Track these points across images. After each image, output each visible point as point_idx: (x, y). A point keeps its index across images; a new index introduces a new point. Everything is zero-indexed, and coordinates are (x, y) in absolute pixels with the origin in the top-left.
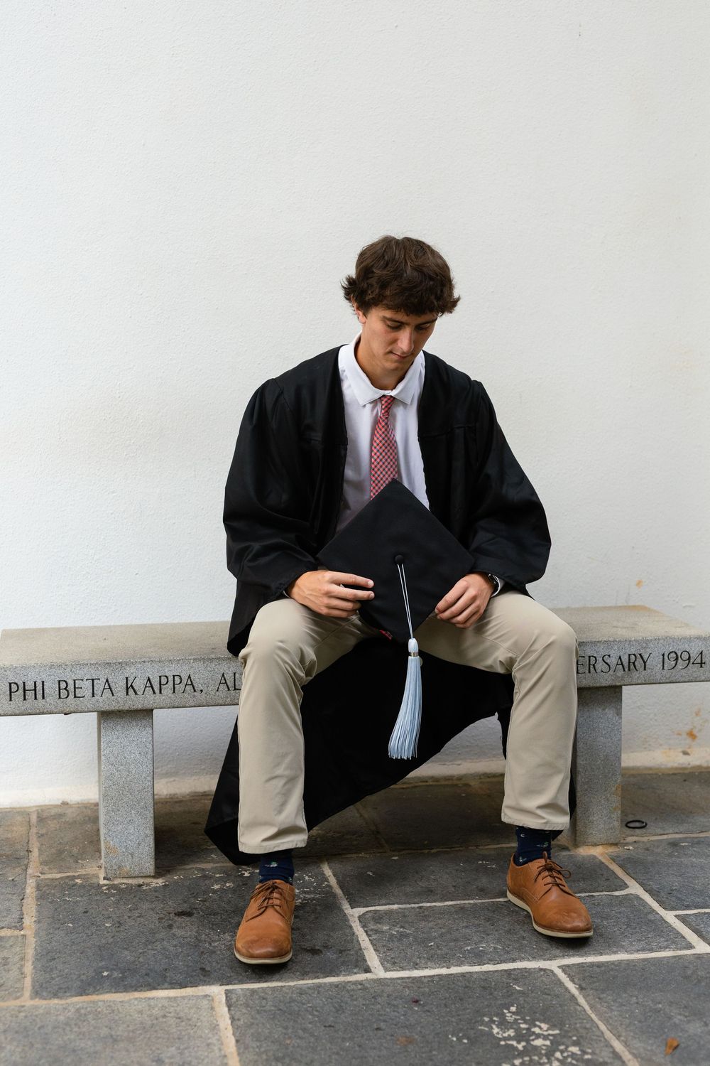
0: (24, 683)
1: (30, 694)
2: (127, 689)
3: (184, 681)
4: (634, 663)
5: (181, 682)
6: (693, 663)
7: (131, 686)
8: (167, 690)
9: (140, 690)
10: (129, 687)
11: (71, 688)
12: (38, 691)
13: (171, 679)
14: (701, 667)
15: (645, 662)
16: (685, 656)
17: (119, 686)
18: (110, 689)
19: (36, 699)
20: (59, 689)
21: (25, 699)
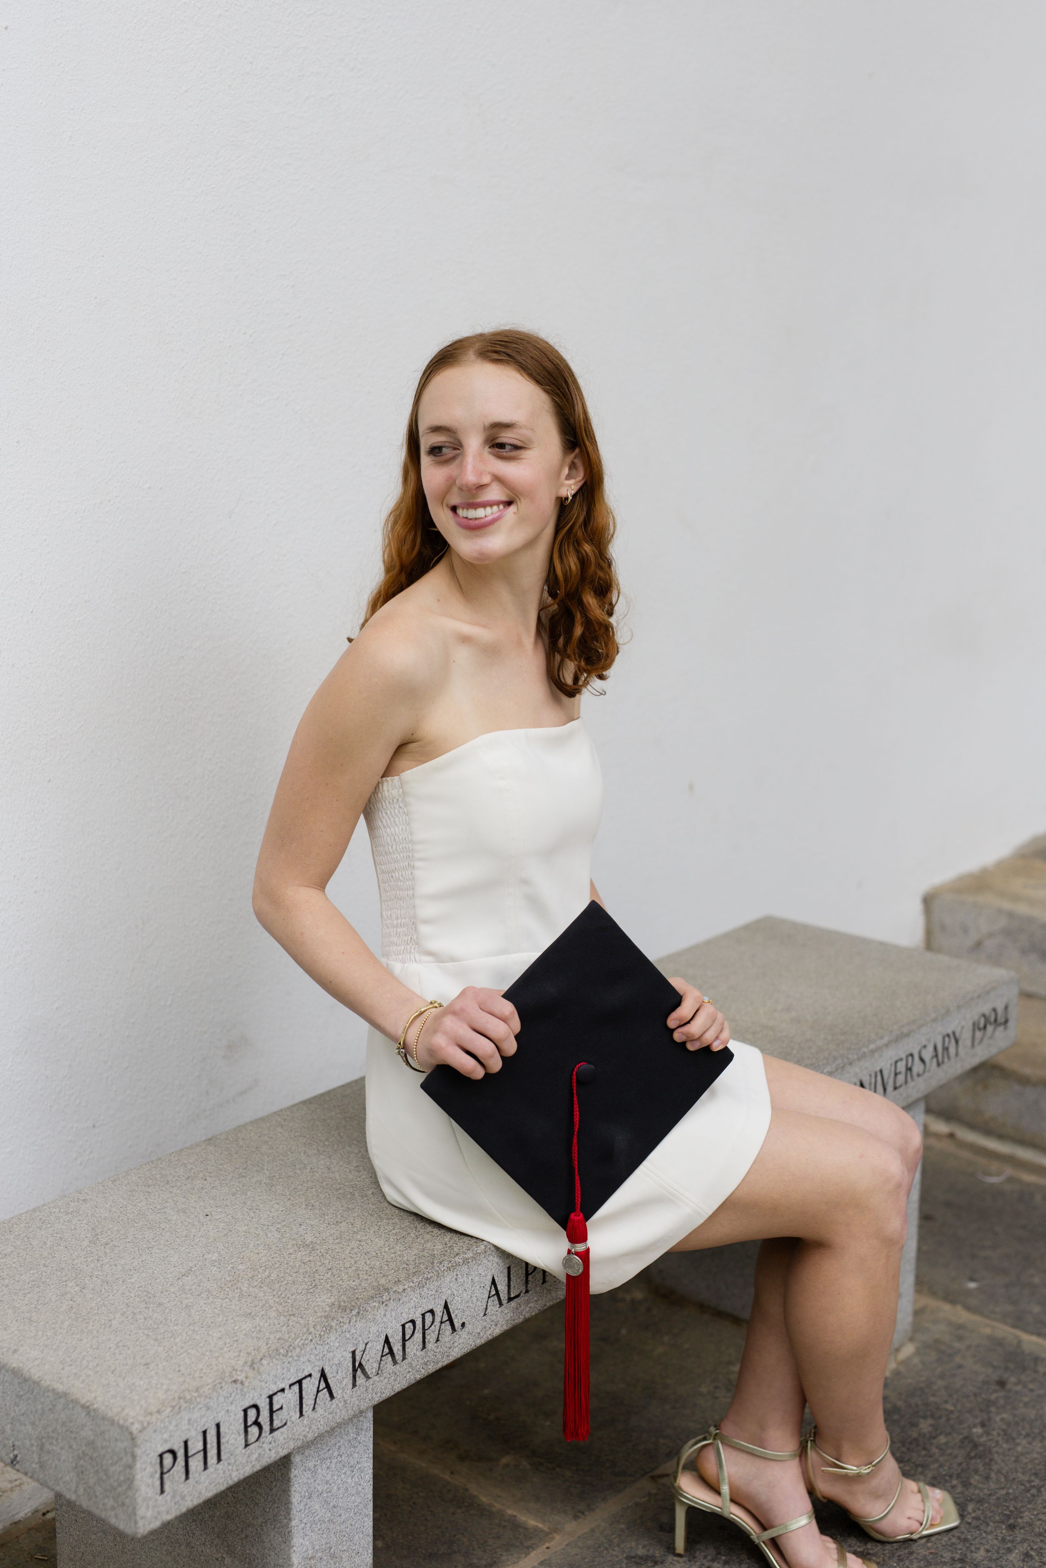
1: (196, 1463)
3: (438, 1320)
5: (433, 1322)
7: (360, 1364)
8: (414, 1344)
9: (372, 1367)
10: (357, 1369)
11: (264, 1419)
12: (209, 1449)
13: (419, 1322)
17: (341, 1376)
18: (328, 1387)
19: (205, 1468)
20: (246, 1427)
21: (187, 1477)
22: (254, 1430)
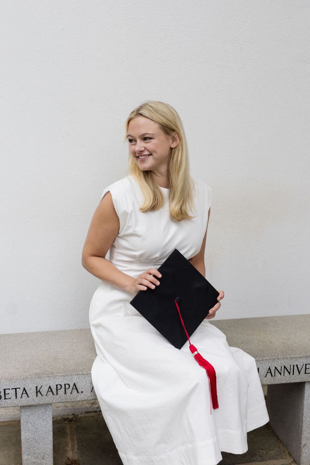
2: (37, 392)
3: (71, 387)
5: (69, 388)
7: (39, 391)
8: (61, 392)
9: (44, 393)
10: (38, 392)
11: (2, 394)
13: (63, 386)
17: (32, 392)
18: (26, 393)
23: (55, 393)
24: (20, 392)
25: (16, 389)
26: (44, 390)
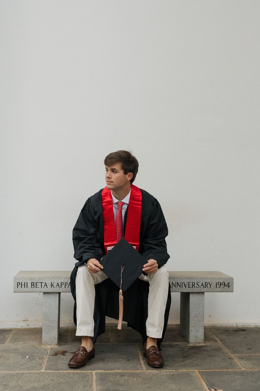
0: (22, 283)
1: (23, 286)
2: (51, 286)
4: (207, 285)
5: (67, 284)
6: (226, 286)
7: (53, 285)
8: (63, 286)
11: (35, 285)
12: (26, 285)
13: (64, 283)
14: (229, 287)
15: (210, 285)
16: (223, 284)
17: (49, 285)
18: (46, 285)
19: (25, 288)
20: (32, 285)
21: (22, 288)
22: (33, 286)
23: (60, 287)
24: (43, 284)
25: (41, 283)
26: (55, 285)
